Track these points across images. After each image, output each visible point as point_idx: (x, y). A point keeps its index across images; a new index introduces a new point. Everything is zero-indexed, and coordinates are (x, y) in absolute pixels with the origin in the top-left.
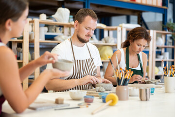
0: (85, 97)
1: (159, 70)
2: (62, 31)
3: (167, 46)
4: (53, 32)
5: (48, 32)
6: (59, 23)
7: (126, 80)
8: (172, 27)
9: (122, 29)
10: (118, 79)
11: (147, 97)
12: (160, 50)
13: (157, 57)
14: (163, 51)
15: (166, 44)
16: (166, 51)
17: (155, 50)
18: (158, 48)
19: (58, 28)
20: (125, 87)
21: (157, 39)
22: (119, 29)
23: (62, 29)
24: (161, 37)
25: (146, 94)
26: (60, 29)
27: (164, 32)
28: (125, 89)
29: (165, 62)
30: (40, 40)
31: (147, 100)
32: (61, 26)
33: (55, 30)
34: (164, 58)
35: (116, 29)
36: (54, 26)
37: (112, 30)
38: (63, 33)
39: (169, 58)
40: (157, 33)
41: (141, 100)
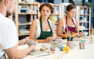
0: (50, 48)
1: (81, 28)
2: (29, 7)
3: (85, 15)
4: (24, 8)
5: (22, 8)
6: (28, 3)
7: (72, 38)
8: (88, 4)
9: (62, 6)
10: (68, 37)
11: (83, 47)
12: (81, 17)
13: (80, 21)
14: (83, 17)
15: (84, 13)
16: (84, 17)
17: (79, 17)
18: (80, 16)
19: (27, 6)
20: (71, 41)
21: (80, 11)
22: (60, 6)
23: (29, 6)
24: (82, 10)
25: (83, 45)
26: (28, 6)
27: (84, 7)
28: (72, 43)
29: (84, 23)
30: (18, 13)
31: (83, 49)
32: (29, 5)
33: (26, 7)
34: (83, 21)
35: (59, 6)
36: (25, 5)
37: (57, 6)
38: (30, 8)
39: (86, 21)
40: (80, 8)
41: (80, 49)
